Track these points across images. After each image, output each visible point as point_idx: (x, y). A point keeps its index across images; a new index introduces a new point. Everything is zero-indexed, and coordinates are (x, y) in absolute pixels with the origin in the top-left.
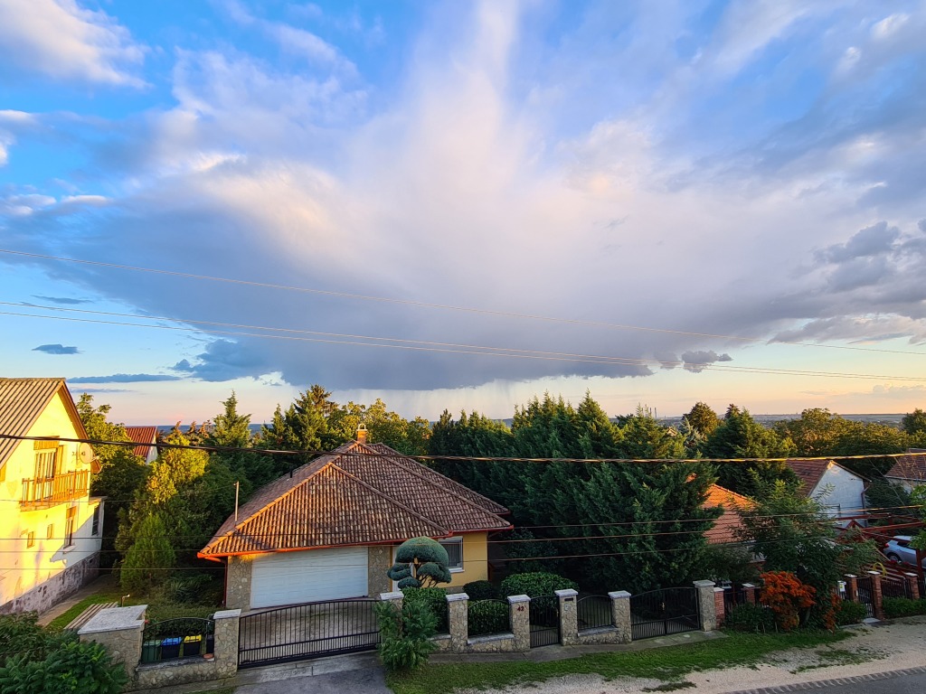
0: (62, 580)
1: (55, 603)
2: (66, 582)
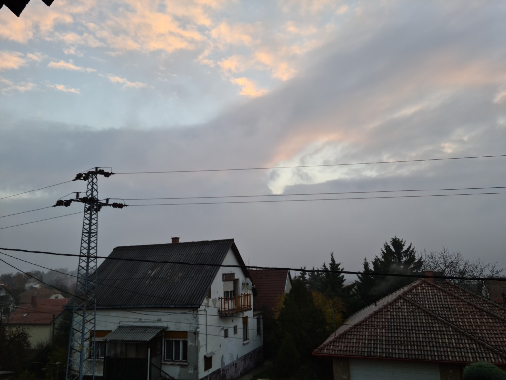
2: (246, 362)
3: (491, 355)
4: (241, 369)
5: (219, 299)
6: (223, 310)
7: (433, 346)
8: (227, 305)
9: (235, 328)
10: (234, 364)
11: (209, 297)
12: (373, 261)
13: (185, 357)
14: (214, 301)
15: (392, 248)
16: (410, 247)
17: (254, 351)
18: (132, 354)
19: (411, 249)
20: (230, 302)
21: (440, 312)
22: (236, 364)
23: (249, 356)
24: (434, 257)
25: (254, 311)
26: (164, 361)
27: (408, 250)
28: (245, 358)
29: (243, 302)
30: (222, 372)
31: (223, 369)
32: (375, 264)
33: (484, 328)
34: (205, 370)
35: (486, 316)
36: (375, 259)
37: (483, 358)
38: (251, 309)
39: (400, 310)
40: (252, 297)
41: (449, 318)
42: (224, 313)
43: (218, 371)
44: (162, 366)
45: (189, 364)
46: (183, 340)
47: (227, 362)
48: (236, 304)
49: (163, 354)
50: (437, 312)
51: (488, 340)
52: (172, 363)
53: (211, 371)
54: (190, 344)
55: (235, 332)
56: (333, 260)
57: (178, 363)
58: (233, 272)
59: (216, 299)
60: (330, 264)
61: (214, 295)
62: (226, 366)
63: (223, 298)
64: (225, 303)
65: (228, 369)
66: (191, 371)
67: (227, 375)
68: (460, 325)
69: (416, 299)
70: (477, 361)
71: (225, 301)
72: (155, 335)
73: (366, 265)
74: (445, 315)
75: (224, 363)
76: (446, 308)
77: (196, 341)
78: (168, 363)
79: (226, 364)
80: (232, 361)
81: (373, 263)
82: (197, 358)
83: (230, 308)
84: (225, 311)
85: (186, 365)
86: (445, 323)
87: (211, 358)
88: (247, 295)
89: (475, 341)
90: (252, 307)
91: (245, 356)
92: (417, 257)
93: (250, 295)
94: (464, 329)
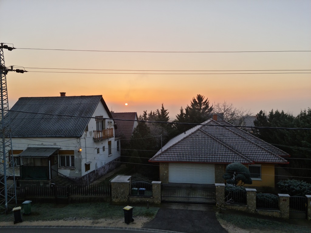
0: (109, 165)
1: (108, 172)
2: (110, 166)
3: (241, 159)
4: (107, 169)
5: (94, 131)
6: (96, 138)
7: (213, 155)
8: (98, 135)
9: (104, 148)
10: (103, 167)
11: (87, 130)
12: (186, 108)
13: (73, 165)
14: (91, 133)
15: (197, 100)
16: (207, 100)
17: (115, 160)
18: (38, 164)
19: (207, 101)
20: (100, 133)
21: (218, 137)
22: (104, 167)
23: (112, 162)
24: (219, 106)
25: (115, 137)
26: (60, 167)
27: (205, 102)
28: (110, 163)
29: (108, 133)
30: (96, 172)
31: (96, 170)
32: (187, 110)
33: (239, 145)
34: (86, 171)
35: (241, 139)
36: (187, 107)
37: (237, 160)
38: (113, 137)
39: (198, 137)
40: (114, 130)
41: (222, 140)
42: (96, 139)
43: (94, 171)
44: (59, 170)
45: (75, 168)
46: (71, 155)
47: (99, 166)
48: (104, 134)
49: (59, 163)
50: (217, 137)
51: (241, 151)
52: (65, 168)
53: (89, 171)
54: (75, 157)
55: (104, 150)
56: (163, 108)
57: (69, 168)
58: (102, 115)
59: (91, 131)
60: (161, 110)
61: (90, 129)
62: (99, 168)
63: (96, 131)
64: (97, 134)
65: (100, 170)
66: (77, 172)
67: (99, 173)
68: (227, 144)
69: (206, 131)
70: (234, 162)
71: (97, 132)
72: (53, 153)
73: (182, 111)
74: (221, 139)
75: (97, 167)
76: (222, 135)
77: (80, 156)
78: (62, 168)
79: (98, 168)
80: (102, 166)
81: (186, 110)
82: (81, 165)
83: (101, 136)
84: (97, 138)
85: (73, 169)
86: (220, 143)
87: (89, 165)
88: (111, 129)
89: (234, 152)
90: (114, 136)
91: (110, 162)
92: (210, 106)
93: (113, 129)
94: (229, 146)
